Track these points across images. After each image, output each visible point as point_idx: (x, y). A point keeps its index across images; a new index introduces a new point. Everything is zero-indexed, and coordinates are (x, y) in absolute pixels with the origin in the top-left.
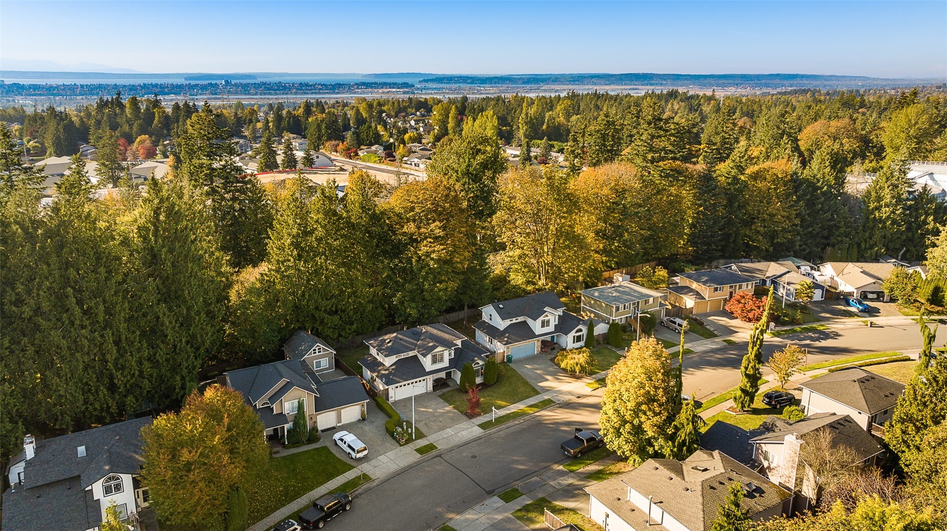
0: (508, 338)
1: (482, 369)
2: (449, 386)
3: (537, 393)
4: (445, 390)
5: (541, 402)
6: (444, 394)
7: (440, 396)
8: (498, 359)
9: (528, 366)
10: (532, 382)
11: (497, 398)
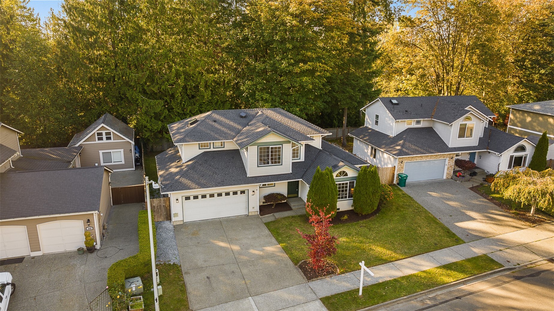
0: (403, 146)
1: (352, 185)
2: (290, 209)
3: (458, 241)
4: (279, 215)
5: (468, 260)
6: (276, 221)
7: (267, 225)
8: (384, 178)
9: (433, 194)
10: (444, 220)
11: (375, 241)
